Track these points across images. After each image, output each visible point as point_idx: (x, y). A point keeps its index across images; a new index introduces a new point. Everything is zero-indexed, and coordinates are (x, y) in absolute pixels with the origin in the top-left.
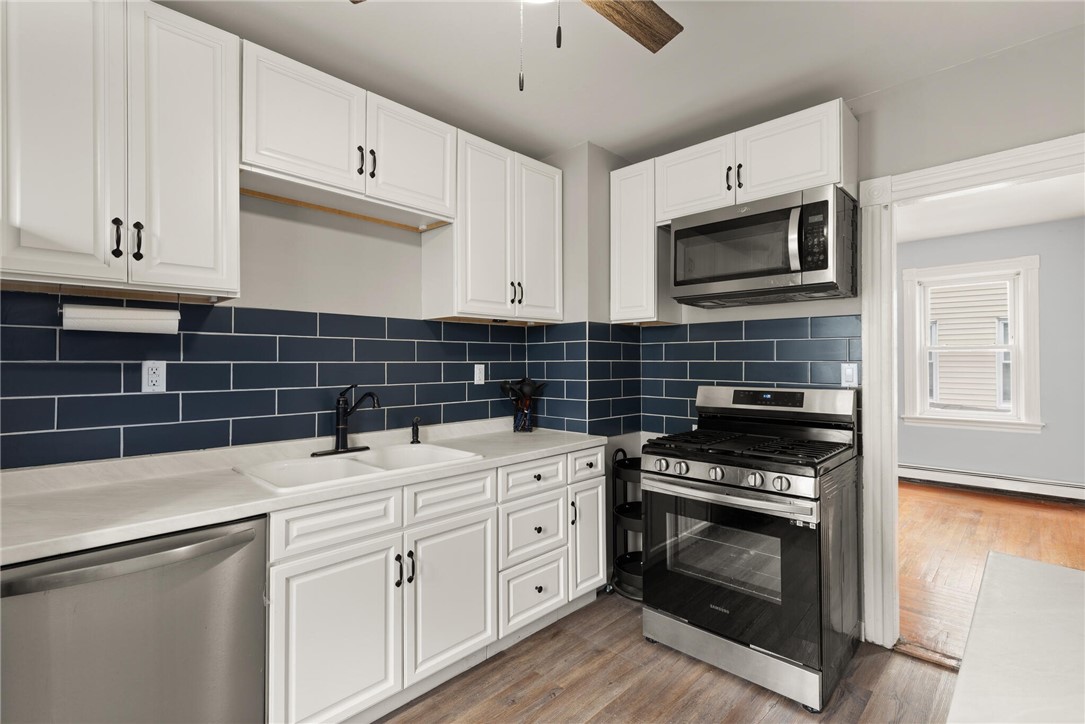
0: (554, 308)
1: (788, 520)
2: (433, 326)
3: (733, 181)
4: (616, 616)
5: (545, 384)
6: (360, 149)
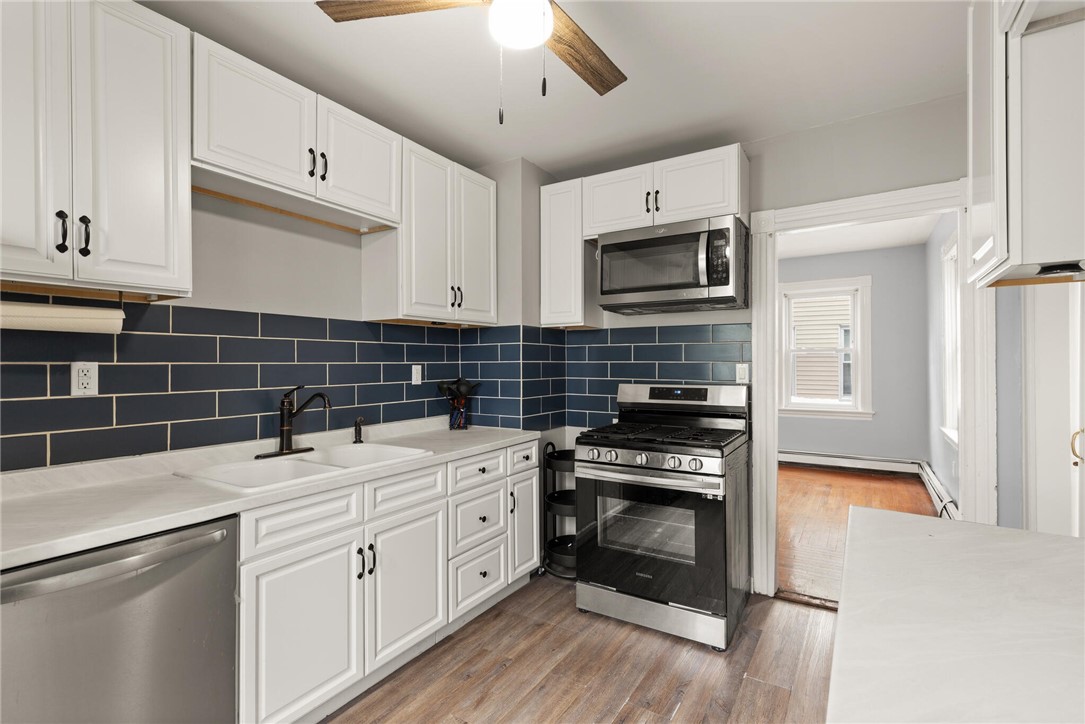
0: (490, 311)
1: (701, 494)
2: (372, 327)
3: (652, 206)
4: (550, 594)
5: (479, 384)
6: (311, 151)
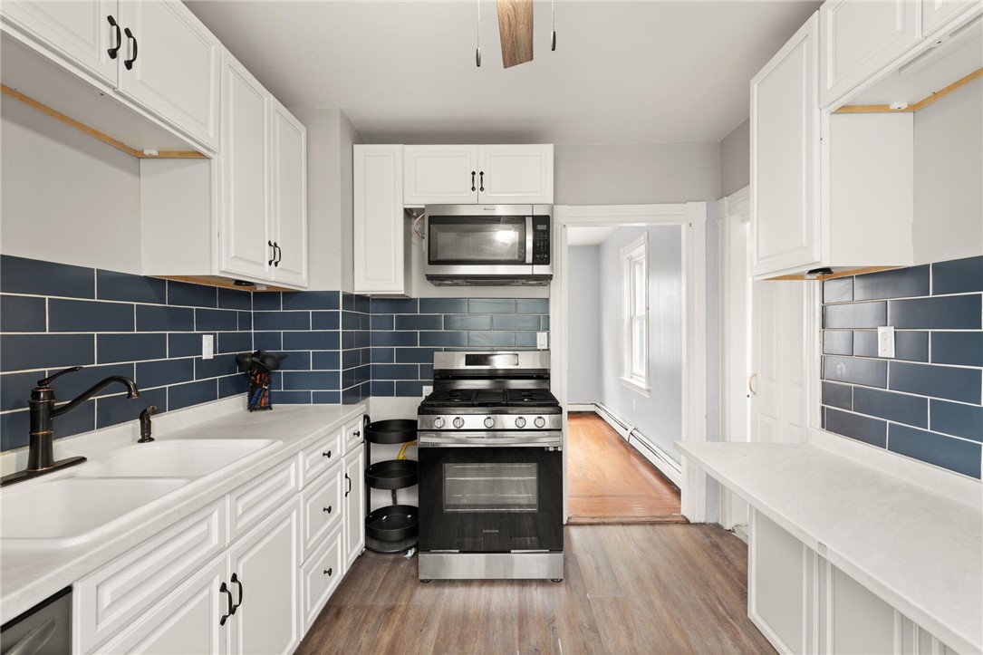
0: (302, 274)
1: (544, 448)
2: (156, 283)
5: (284, 356)
6: (111, 20)
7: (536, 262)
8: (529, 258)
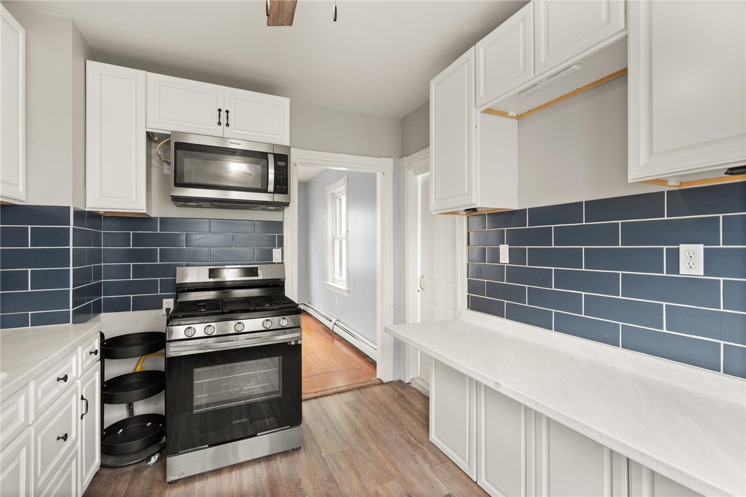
1: (287, 343)
7: (276, 191)
8: (271, 188)
